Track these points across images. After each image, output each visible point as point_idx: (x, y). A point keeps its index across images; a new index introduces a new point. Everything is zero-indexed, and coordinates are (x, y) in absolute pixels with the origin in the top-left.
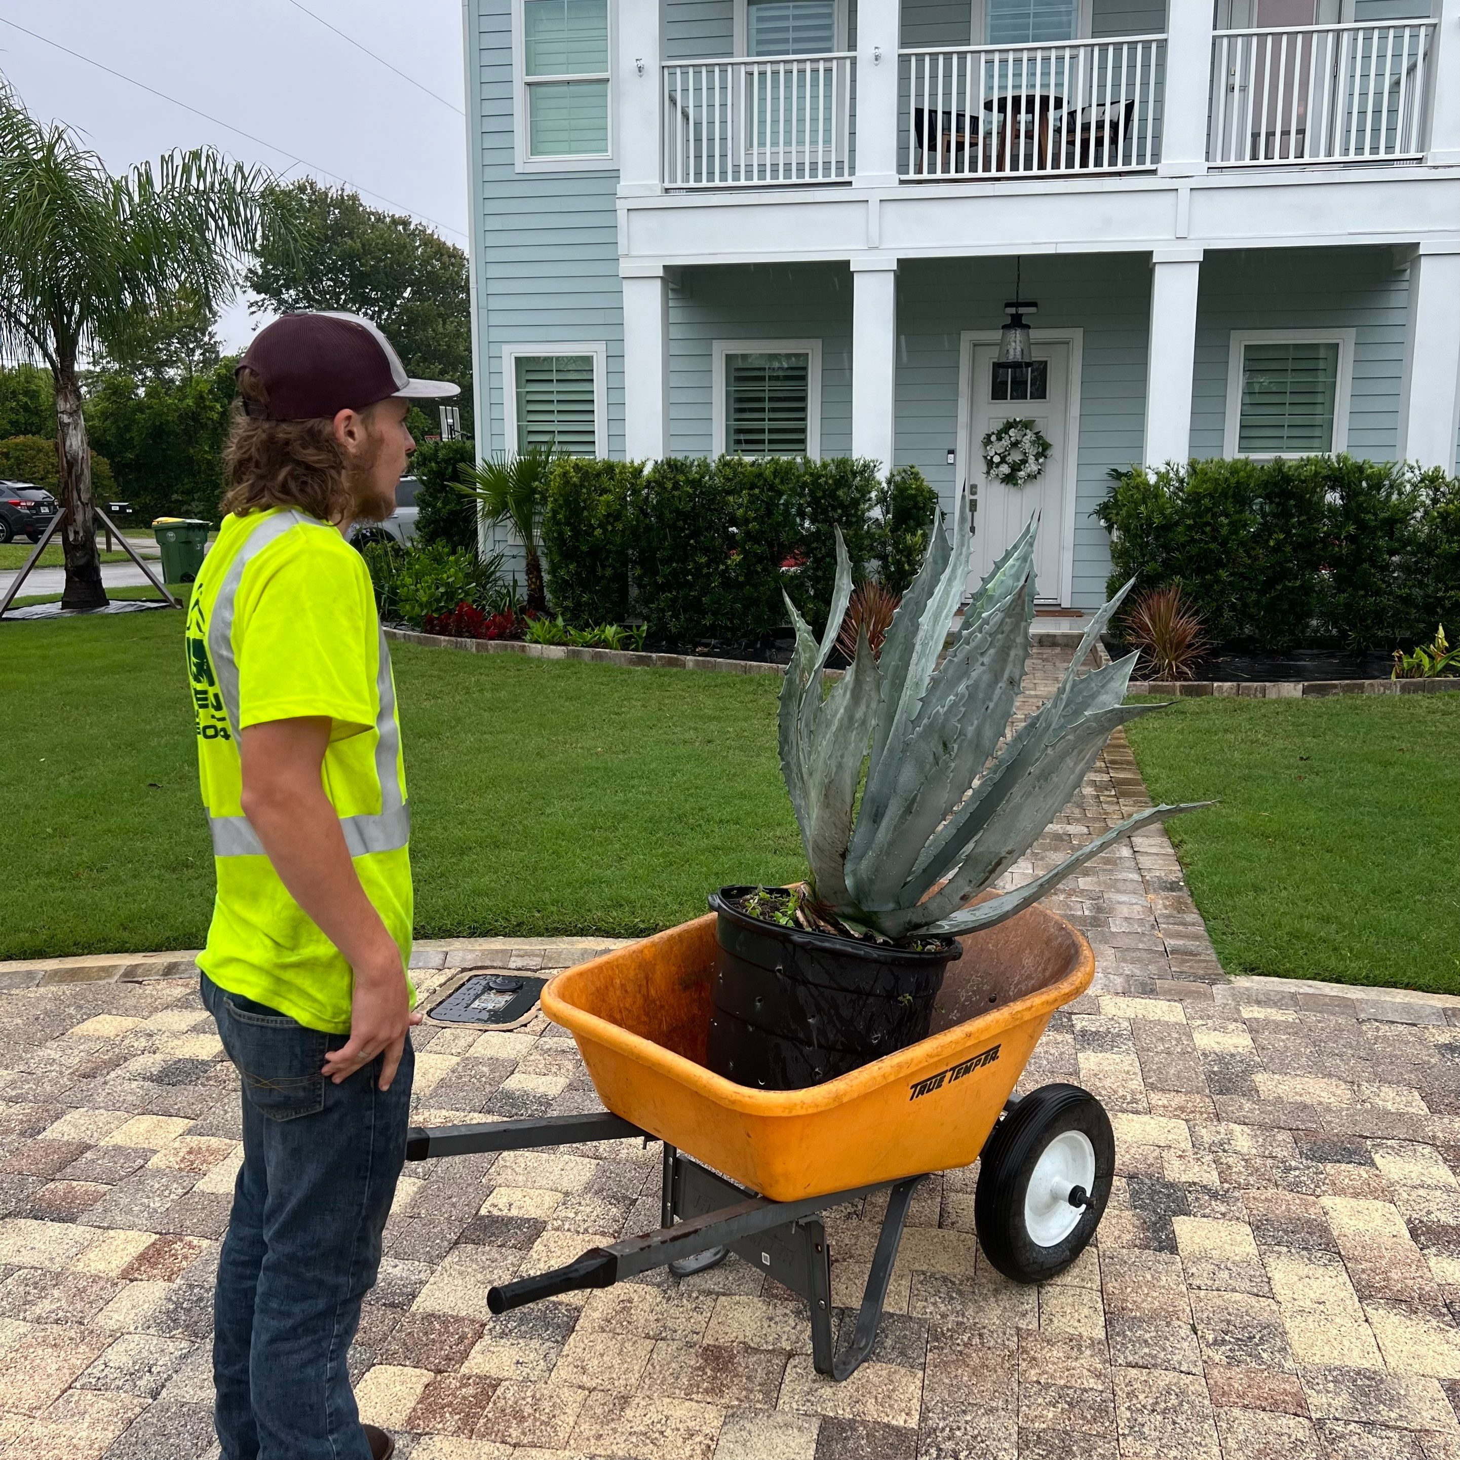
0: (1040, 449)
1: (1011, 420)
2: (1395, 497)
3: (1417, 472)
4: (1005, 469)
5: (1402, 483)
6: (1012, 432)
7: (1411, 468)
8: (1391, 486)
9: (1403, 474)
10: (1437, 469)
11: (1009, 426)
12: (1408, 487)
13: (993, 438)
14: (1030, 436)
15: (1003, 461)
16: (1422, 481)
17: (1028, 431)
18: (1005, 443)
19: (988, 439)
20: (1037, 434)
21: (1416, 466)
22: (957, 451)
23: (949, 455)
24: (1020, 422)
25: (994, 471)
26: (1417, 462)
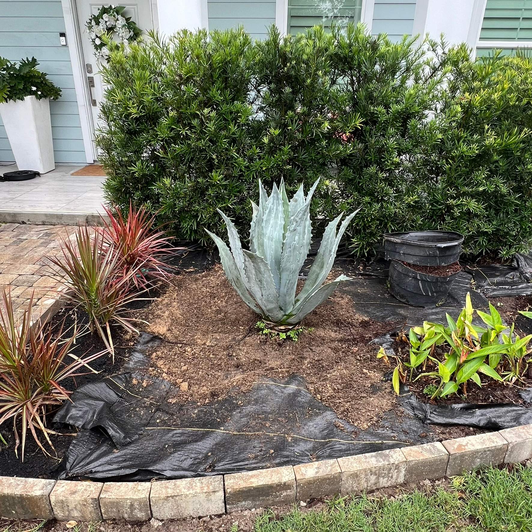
0: (132, 33)
1: (106, 7)
2: (410, 83)
3: (440, 51)
4: (106, 51)
5: (419, 66)
6: (105, 16)
7: (433, 46)
8: (408, 70)
9: (423, 53)
11: (105, 11)
12: (427, 70)
13: (93, 23)
14: (121, 21)
15: (103, 43)
16: (443, 64)
17: (120, 17)
18: (102, 27)
19: (90, 23)
20: (127, 20)
21: (439, 42)
22: (67, 34)
23: (61, 38)
24: (115, 8)
25: (99, 53)
26: (442, 36)
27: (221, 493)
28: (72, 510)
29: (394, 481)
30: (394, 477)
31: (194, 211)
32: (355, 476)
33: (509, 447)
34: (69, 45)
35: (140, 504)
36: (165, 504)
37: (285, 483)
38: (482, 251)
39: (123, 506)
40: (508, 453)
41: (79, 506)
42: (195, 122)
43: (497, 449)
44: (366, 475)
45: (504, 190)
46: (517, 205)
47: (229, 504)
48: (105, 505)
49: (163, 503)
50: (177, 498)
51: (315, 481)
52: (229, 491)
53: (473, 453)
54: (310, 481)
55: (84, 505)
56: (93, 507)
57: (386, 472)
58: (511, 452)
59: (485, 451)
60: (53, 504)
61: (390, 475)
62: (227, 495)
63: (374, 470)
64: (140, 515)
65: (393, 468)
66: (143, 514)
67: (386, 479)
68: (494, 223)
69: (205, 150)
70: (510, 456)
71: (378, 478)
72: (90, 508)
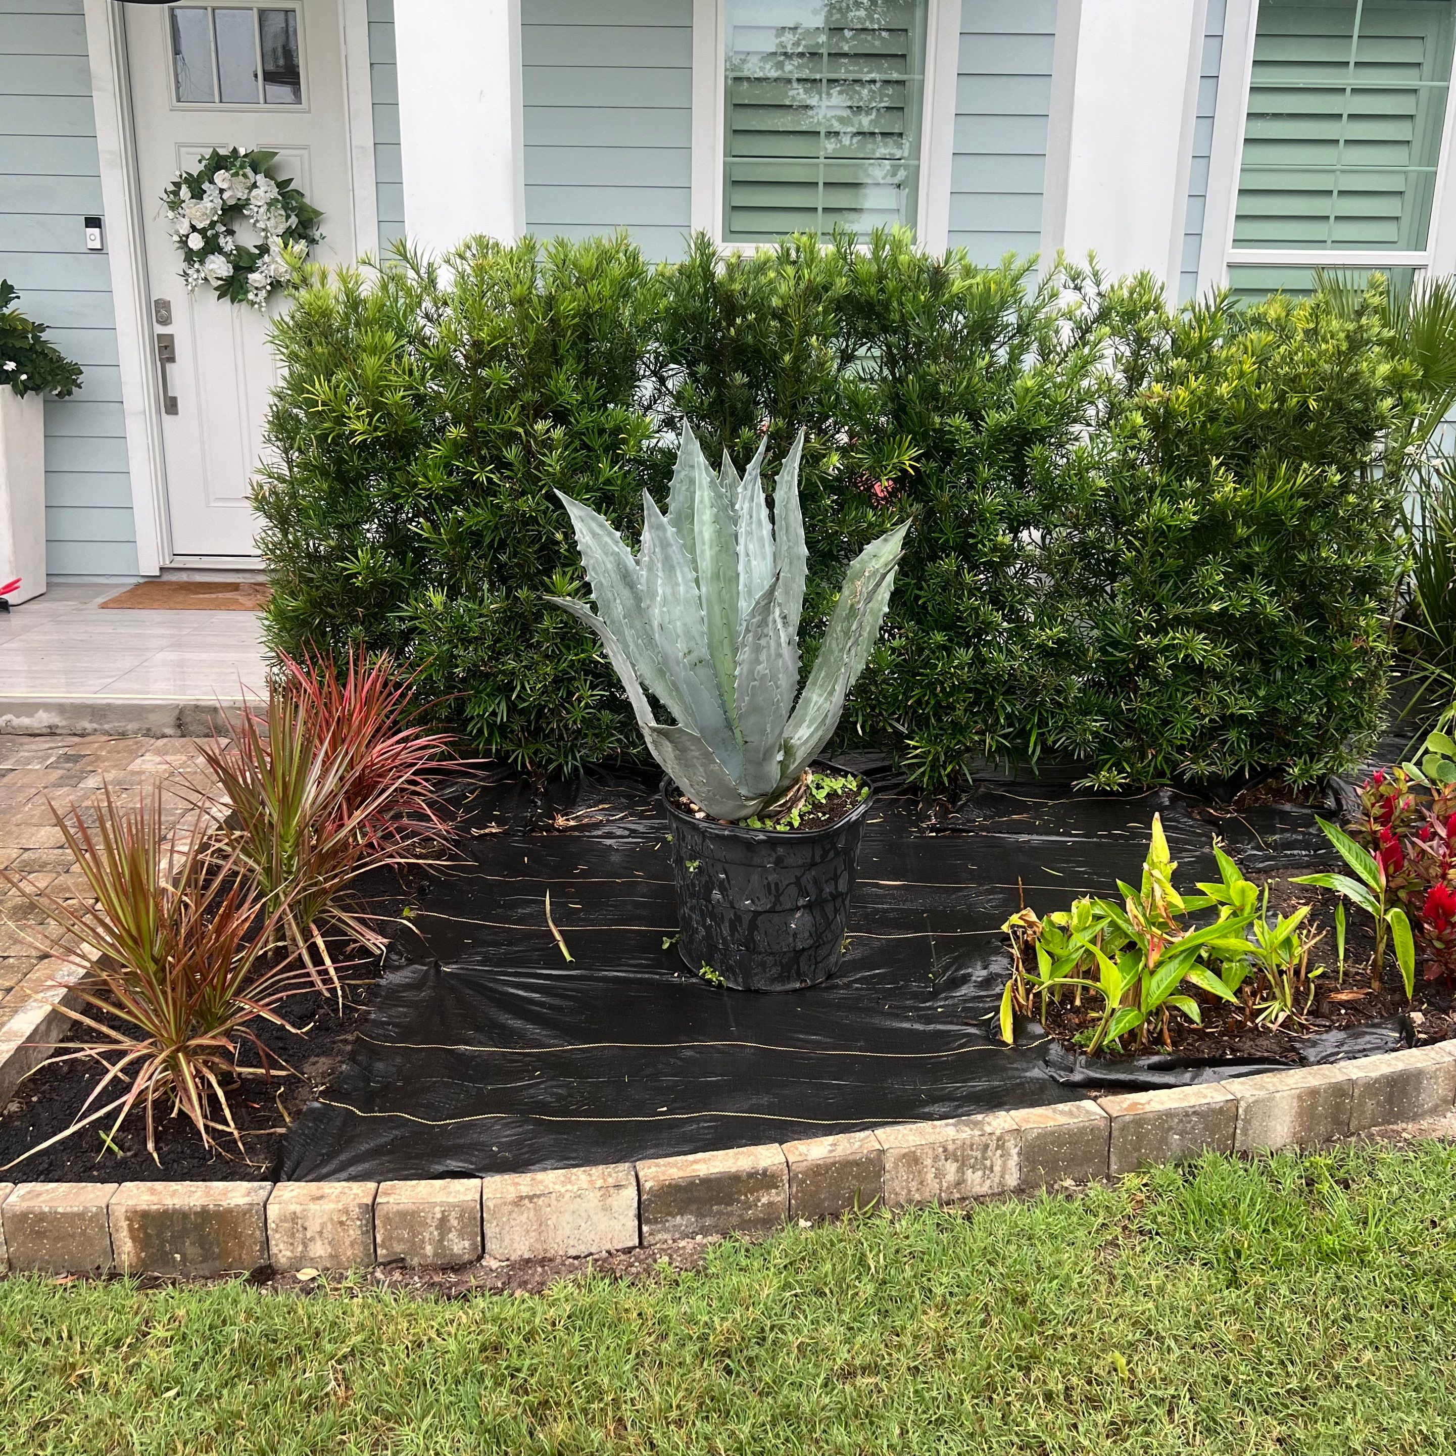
0: (294, 221)
1: (222, 152)
2: (1030, 360)
3: (1090, 289)
4: (218, 266)
5: (1049, 321)
6: (221, 177)
7: (1076, 277)
8: (1022, 331)
9: (1054, 295)
10: (1142, 282)
11: (218, 162)
12: (1066, 333)
13: (185, 192)
14: (265, 191)
15: (212, 247)
16: (1103, 316)
17: (260, 178)
18: (209, 205)
19: (176, 193)
20: (281, 185)
21: (1087, 270)
22: (107, 221)
23: (90, 231)
24: (246, 156)
25: (198, 271)
26: (1091, 258)
27: (632, 1192)
28: (312, 1239)
29: (997, 1180)
30: (997, 1169)
31: (503, 672)
32: (912, 1159)
33: (1241, 1111)
34: (110, 247)
35: (461, 1218)
36: (514, 1215)
37: (765, 1171)
38: (1242, 769)
39: (425, 1224)
40: (1240, 1124)
41: (330, 1226)
42: (512, 454)
43: (1213, 1111)
44: (936, 1158)
45: (1273, 610)
46: (1311, 648)
47: (648, 1222)
48: (388, 1219)
49: (510, 1213)
50: (540, 1202)
51: (828, 1167)
52: (648, 1185)
53: (1160, 1118)
54: (818, 1166)
55: (341, 1223)
56: (361, 1226)
57: (979, 1154)
58: (1247, 1121)
59: (1187, 1115)
60: (271, 1225)
61: (988, 1163)
62: (645, 1197)
63: (951, 1147)
64: (460, 1246)
65: (993, 1145)
66: (467, 1244)
67: (980, 1173)
68: (1262, 693)
69: (534, 520)
70: (1245, 1132)
71: (961, 1170)
72: (354, 1233)
